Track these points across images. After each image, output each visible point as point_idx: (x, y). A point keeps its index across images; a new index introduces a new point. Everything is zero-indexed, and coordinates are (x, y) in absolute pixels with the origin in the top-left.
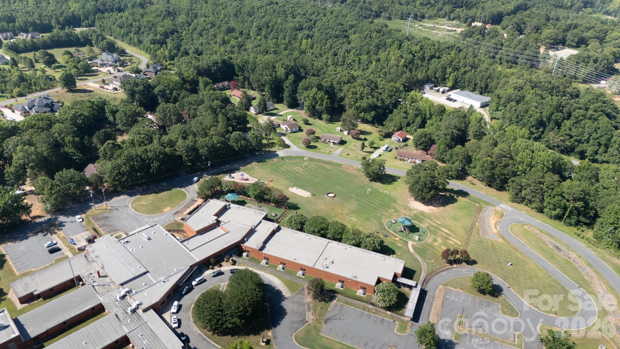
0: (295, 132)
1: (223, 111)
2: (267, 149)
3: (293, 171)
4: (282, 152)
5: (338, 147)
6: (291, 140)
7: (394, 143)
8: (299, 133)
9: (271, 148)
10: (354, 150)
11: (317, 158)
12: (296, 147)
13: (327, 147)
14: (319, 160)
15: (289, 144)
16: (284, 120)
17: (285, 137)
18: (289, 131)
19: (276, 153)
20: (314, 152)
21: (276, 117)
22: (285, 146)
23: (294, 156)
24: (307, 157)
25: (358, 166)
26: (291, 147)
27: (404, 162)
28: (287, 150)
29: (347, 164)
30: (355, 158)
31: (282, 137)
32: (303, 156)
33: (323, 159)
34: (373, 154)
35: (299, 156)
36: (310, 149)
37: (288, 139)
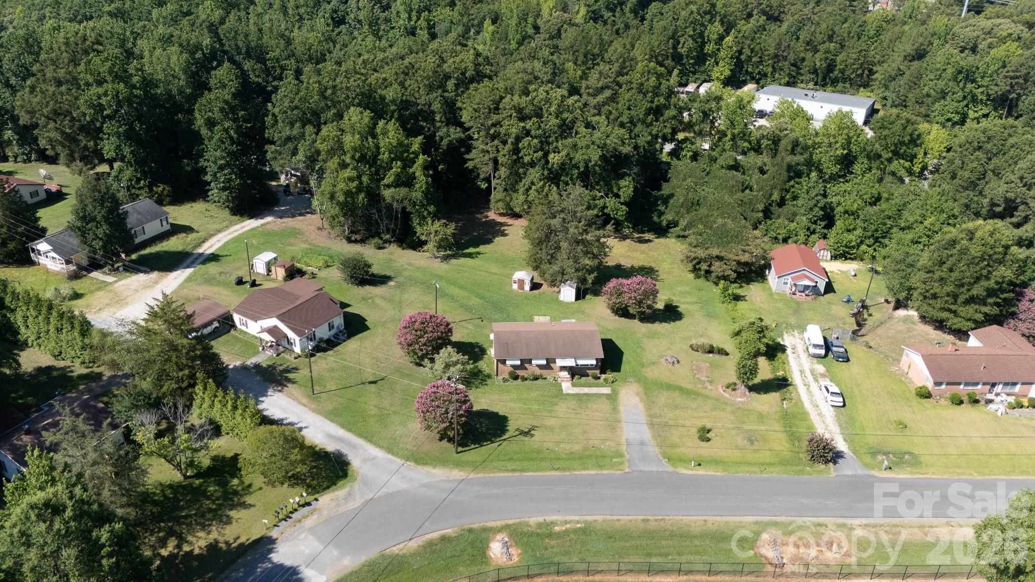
0: (331, 344)
4: (311, 537)
5: (606, 390)
6: (329, 406)
7: (798, 303)
8: (352, 345)
9: (229, 521)
10: (698, 394)
11: (566, 522)
12: (390, 456)
13: (556, 404)
14: (586, 531)
15: (331, 447)
16: (240, 282)
17: (291, 396)
18: (297, 349)
19: (270, 560)
20: (514, 470)
21: (189, 271)
22: (314, 464)
23: (414, 545)
24: (499, 530)
25: (840, 521)
26: (355, 462)
27: (988, 413)
28: (338, 505)
29: (775, 524)
30: (754, 447)
31: (269, 393)
32: (470, 531)
33: (604, 521)
34: (796, 389)
35: (443, 539)
36: (473, 446)
37: (313, 406)
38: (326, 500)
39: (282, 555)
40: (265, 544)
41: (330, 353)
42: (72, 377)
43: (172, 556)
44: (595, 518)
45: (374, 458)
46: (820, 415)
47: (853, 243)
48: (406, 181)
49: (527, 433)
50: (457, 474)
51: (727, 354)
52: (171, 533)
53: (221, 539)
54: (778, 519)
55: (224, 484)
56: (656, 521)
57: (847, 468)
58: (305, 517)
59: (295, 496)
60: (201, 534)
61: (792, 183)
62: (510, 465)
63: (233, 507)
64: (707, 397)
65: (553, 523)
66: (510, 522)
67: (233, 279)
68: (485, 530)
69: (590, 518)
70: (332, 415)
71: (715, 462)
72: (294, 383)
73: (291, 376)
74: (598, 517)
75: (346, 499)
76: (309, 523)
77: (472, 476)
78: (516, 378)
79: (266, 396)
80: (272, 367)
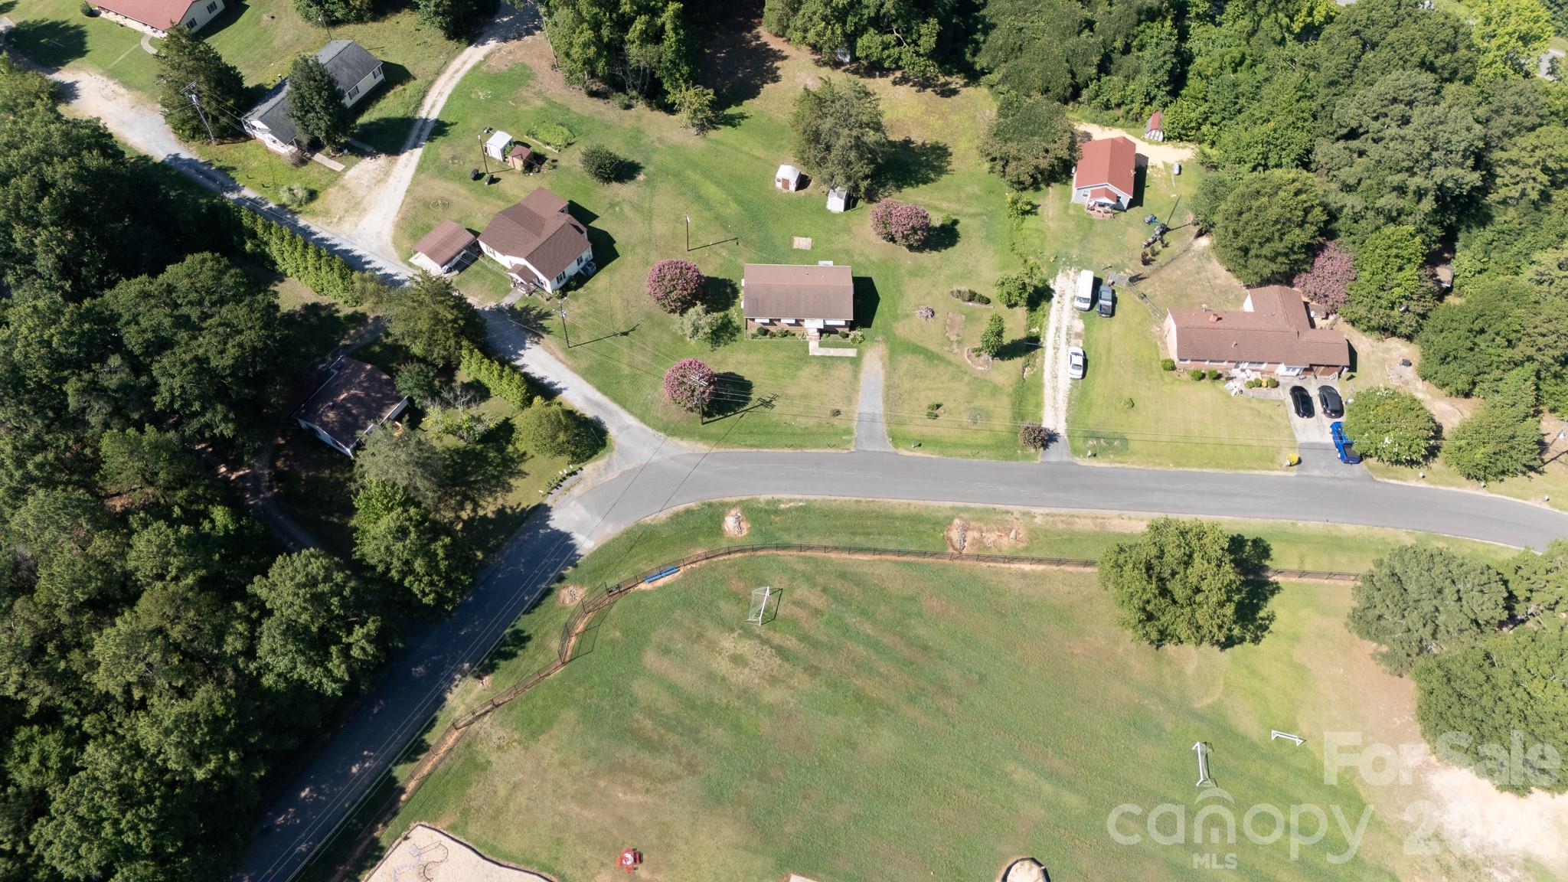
0: (580, 280)
1: (113, 372)
2: (489, 508)
3: (721, 698)
4: (579, 505)
5: (851, 353)
6: (584, 363)
7: (1092, 222)
8: (601, 281)
9: (509, 489)
10: (941, 359)
11: (791, 501)
12: (643, 425)
13: (801, 369)
14: (806, 510)
15: (590, 413)
16: (478, 176)
17: (547, 349)
18: (548, 288)
19: (548, 527)
20: (752, 446)
21: (418, 152)
22: (576, 431)
23: (663, 516)
24: (734, 505)
25: (1026, 509)
26: (613, 432)
27: (1222, 392)
28: (600, 475)
29: (967, 510)
30: (976, 427)
31: (527, 345)
32: (710, 505)
33: (823, 500)
34: (1043, 353)
35: (688, 511)
36: (717, 417)
37: (569, 363)
38: (589, 468)
39: (559, 521)
40: (541, 511)
41: (581, 291)
42: (339, 318)
43: (471, 520)
44: (815, 497)
45: (629, 427)
46: (1055, 388)
47: (1193, 124)
48: (655, 36)
49: (767, 404)
50: (702, 447)
51: (988, 301)
52: (466, 497)
53: (507, 505)
54: (972, 505)
55: (501, 450)
56: (867, 502)
57: (1055, 454)
58: (573, 486)
59: (562, 466)
60: (490, 500)
61: (1142, 27)
62: (750, 440)
63: (512, 475)
64: (950, 363)
65: (779, 501)
66: (744, 498)
67: (469, 169)
68: (723, 505)
69: (811, 497)
70: (588, 374)
71: (937, 443)
72: (549, 333)
73: (545, 323)
74: (817, 497)
75: (606, 469)
76: (577, 491)
77: (715, 450)
78: (765, 332)
79: (524, 348)
80: (527, 310)
